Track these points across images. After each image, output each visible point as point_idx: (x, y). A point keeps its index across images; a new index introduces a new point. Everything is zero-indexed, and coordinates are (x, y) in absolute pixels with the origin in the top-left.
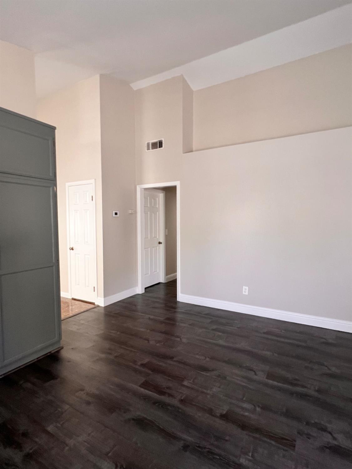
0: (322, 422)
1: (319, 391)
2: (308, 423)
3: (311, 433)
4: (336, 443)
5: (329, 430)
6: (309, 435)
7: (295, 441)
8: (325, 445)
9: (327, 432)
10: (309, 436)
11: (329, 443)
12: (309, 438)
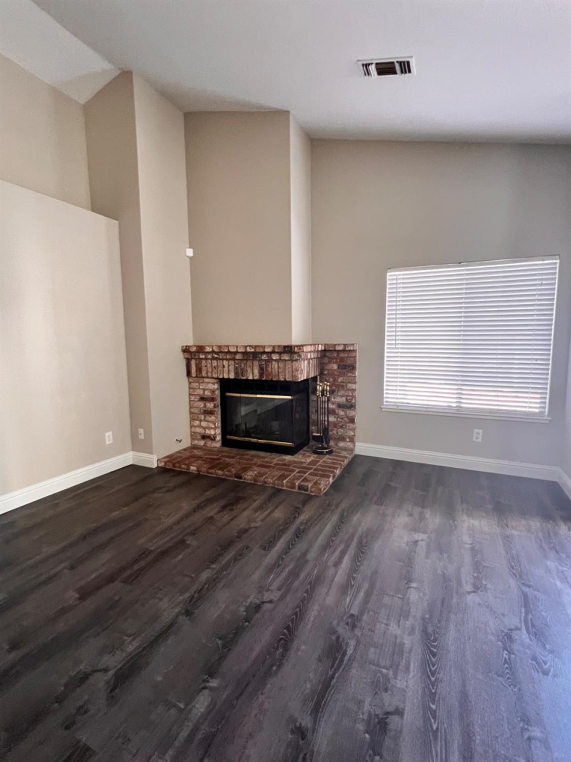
0: (72, 674)
1: (14, 646)
2: (60, 700)
3: (80, 703)
4: (111, 673)
5: (89, 669)
6: (81, 707)
7: (79, 741)
8: (108, 691)
9: (90, 675)
10: (82, 710)
11: (107, 683)
12: (86, 712)
